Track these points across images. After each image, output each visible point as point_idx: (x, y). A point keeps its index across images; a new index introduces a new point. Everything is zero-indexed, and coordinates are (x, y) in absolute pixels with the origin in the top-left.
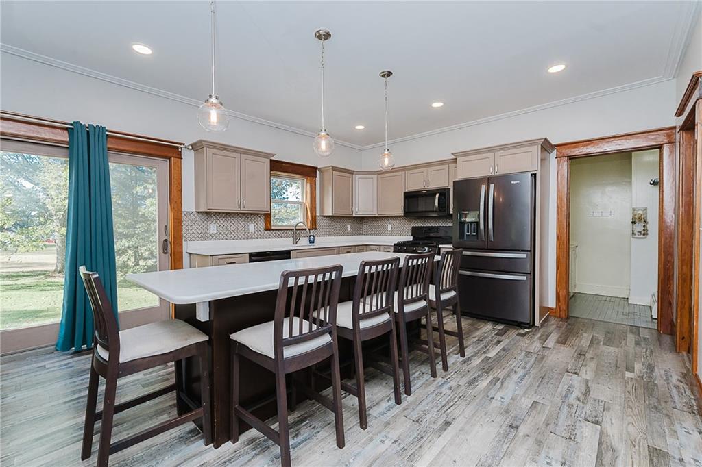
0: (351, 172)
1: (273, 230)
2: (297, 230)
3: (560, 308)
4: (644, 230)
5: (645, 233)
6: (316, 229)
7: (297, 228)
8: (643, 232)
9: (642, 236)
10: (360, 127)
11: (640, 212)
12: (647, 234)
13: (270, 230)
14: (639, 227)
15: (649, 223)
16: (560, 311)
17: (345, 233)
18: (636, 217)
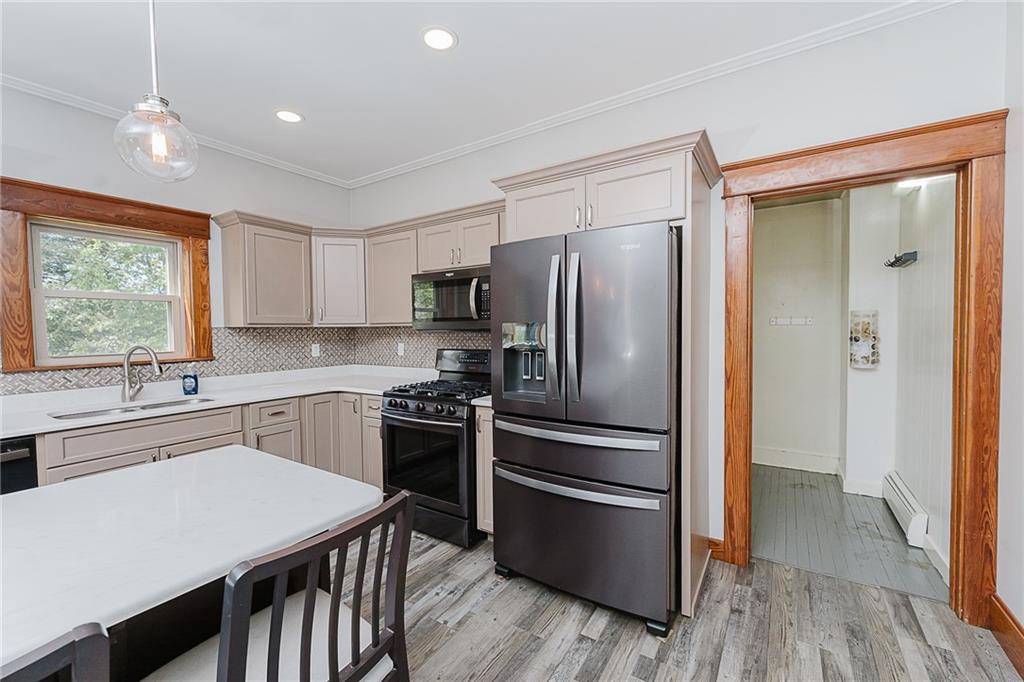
0: (307, 232)
1: (44, 370)
2: (132, 365)
3: (733, 542)
4: (873, 354)
5: (874, 359)
6: (211, 358)
7: (133, 359)
8: (871, 358)
9: (869, 366)
10: (289, 117)
11: (867, 320)
12: (878, 361)
13: (32, 368)
14: (863, 349)
15: (882, 339)
16: (734, 550)
17: (304, 362)
18: (860, 328)
